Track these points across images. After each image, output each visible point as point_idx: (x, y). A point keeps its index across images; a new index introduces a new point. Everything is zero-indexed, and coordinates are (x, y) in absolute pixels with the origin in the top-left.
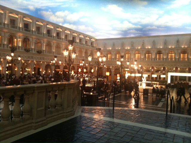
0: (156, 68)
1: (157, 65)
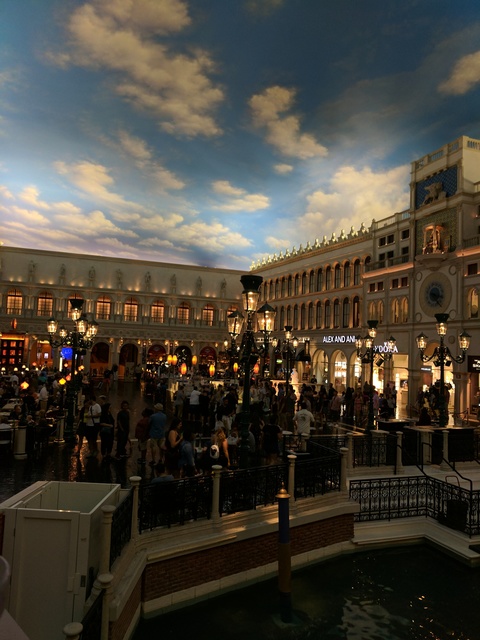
0: (179, 342)
1: (182, 336)
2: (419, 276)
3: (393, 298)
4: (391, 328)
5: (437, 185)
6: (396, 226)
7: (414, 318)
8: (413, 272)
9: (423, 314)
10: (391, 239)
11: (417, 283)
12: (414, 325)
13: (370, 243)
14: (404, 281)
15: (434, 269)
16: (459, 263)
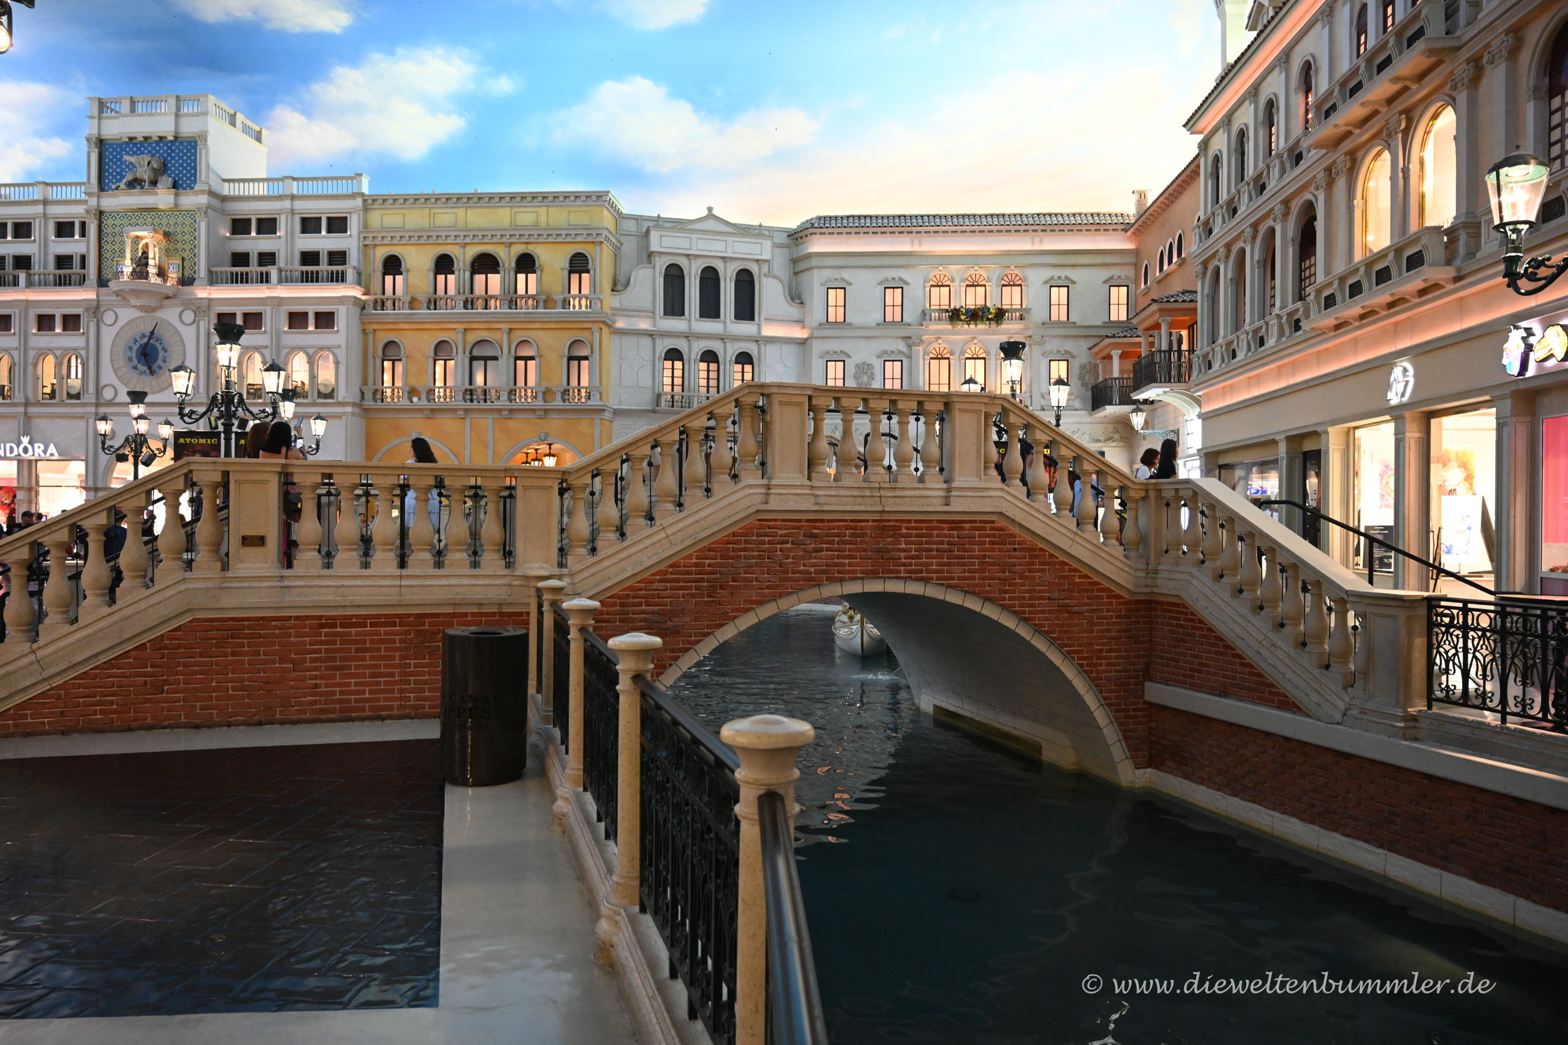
2: (109, 317)
3: (41, 351)
4: (32, 410)
5: (155, 163)
6: (40, 208)
7: (98, 392)
8: (96, 310)
9: (120, 387)
10: (23, 230)
11: (104, 328)
12: (98, 405)
14: (71, 322)
15: (148, 309)
16: (201, 308)
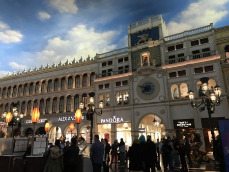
2: (135, 80)
3: (117, 92)
4: (115, 108)
5: (147, 35)
6: (115, 56)
7: (134, 101)
8: (131, 78)
9: (140, 99)
10: (110, 63)
11: (134, 83)
12: (134, 105)
13: (95, 65)
14: (125, 83)
15: (147, 75)
16: (164, 72)
